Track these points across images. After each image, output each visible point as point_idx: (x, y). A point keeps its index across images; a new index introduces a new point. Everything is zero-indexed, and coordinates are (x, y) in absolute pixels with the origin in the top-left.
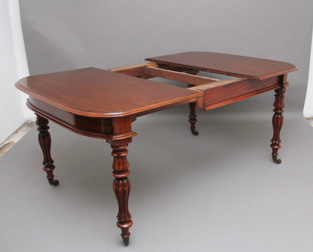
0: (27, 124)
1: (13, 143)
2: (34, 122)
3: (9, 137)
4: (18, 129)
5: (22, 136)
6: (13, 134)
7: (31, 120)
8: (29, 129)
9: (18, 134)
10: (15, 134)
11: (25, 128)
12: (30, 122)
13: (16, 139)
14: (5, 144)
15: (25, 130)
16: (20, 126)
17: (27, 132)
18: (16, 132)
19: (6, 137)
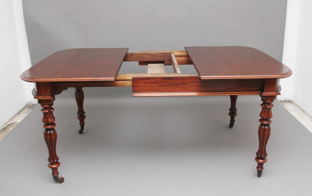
0: (29, 106)
1: (15, 123)
2: (34, 105)
3: (13, 118)
4: (21, 111)
5: (24, 117)
6: (16, 115)
7: (32, 103)
8: (30, 111)
9: (21, 115)
10: (18, 115)
11: (26, 110)
12: (32, 104)
13: (19, 120)
14: (9, 123)
15: (27, 112)
16: (22, 108)
17: (29, 113)
18: (19, 113)
19: (10, 118)
